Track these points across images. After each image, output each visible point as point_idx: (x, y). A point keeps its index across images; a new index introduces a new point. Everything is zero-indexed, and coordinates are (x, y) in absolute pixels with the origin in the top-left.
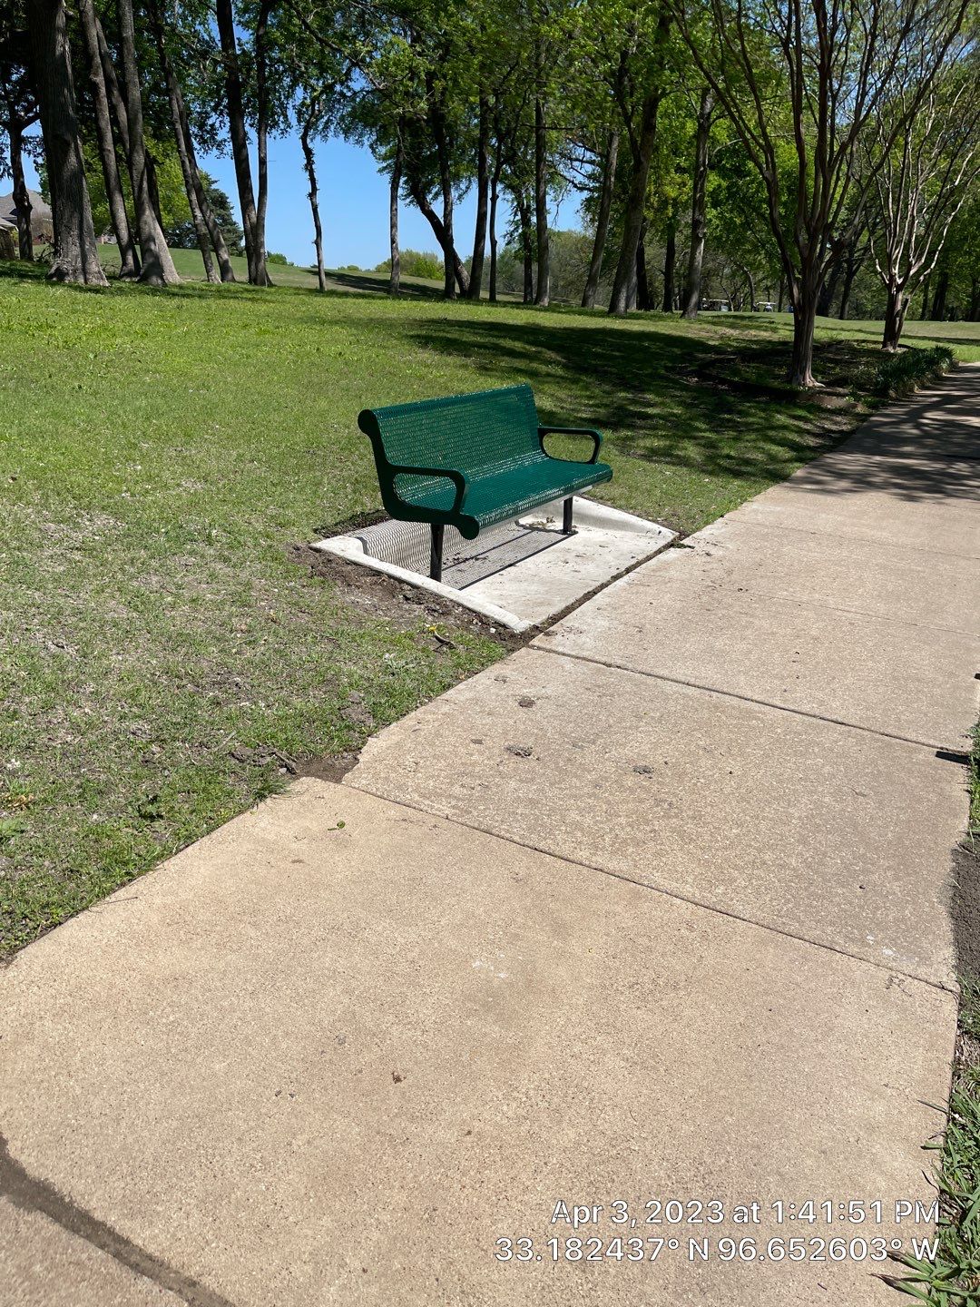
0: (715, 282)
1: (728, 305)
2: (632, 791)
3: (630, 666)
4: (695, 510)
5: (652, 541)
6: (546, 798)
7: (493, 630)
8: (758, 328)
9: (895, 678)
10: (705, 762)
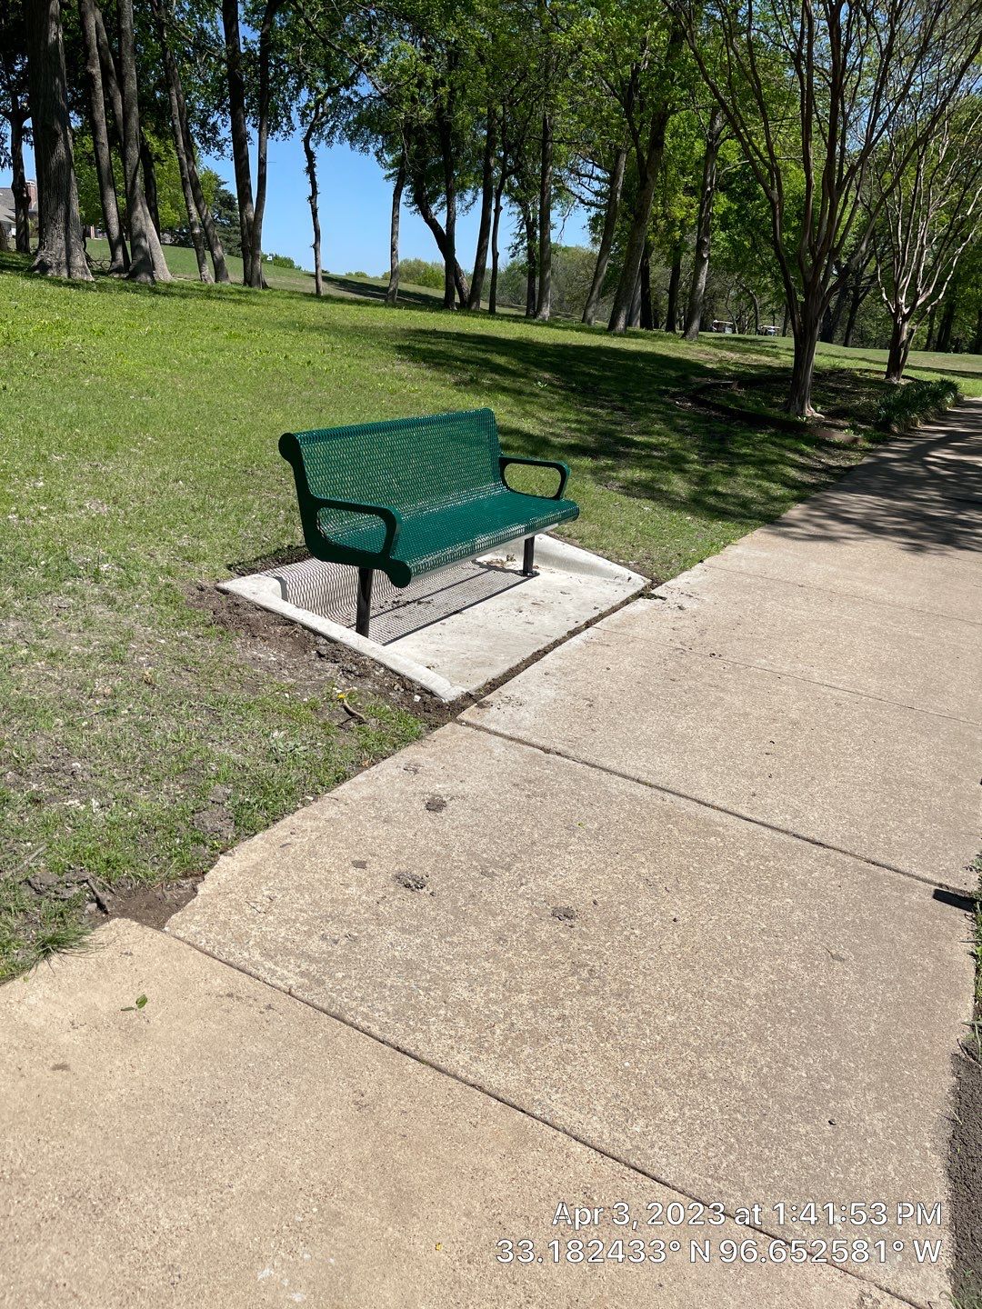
0: (721, 304)
1: (732, 327)
2: (545, 947)
3: (572, 753)
4: (672, 553)
5: (620, 589)
6: (430, 958)
7: (417, 698)
8: (758, 352)
9: (886, 781)
10: (645, 902)
